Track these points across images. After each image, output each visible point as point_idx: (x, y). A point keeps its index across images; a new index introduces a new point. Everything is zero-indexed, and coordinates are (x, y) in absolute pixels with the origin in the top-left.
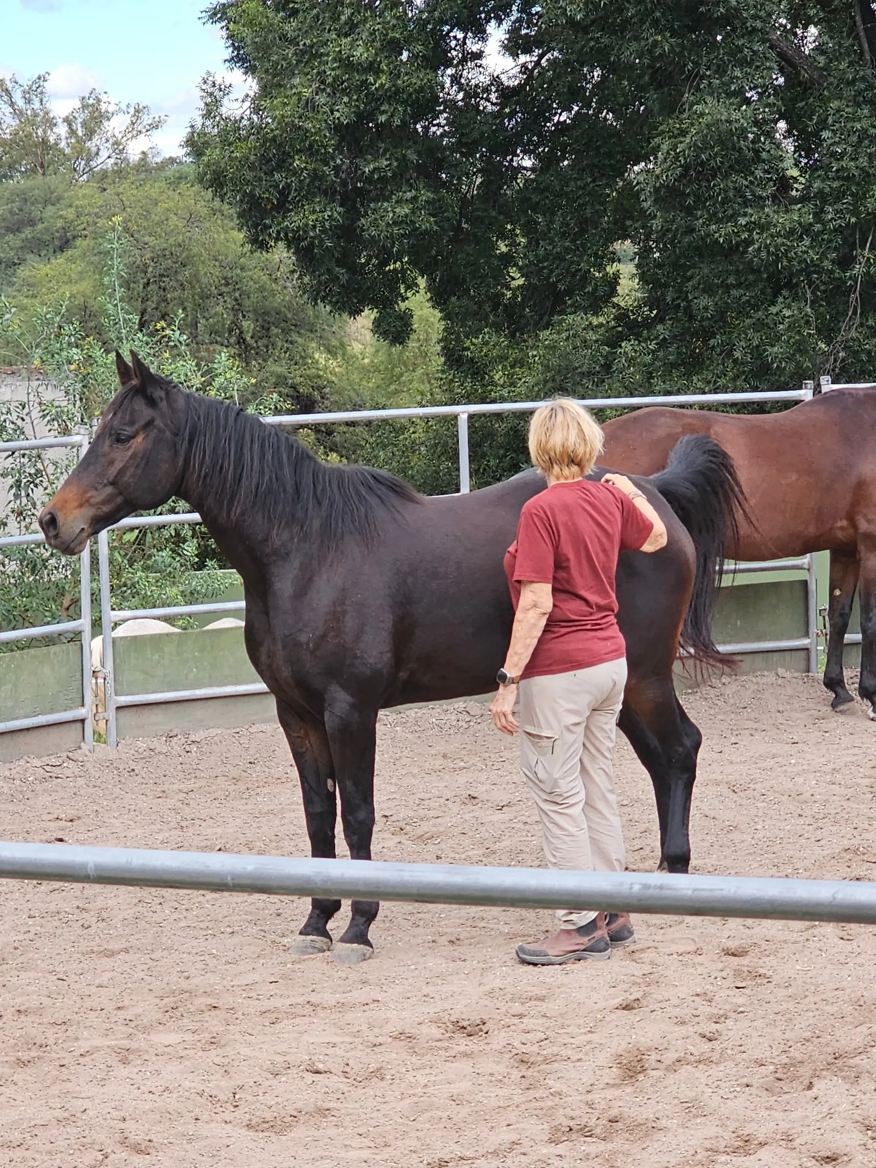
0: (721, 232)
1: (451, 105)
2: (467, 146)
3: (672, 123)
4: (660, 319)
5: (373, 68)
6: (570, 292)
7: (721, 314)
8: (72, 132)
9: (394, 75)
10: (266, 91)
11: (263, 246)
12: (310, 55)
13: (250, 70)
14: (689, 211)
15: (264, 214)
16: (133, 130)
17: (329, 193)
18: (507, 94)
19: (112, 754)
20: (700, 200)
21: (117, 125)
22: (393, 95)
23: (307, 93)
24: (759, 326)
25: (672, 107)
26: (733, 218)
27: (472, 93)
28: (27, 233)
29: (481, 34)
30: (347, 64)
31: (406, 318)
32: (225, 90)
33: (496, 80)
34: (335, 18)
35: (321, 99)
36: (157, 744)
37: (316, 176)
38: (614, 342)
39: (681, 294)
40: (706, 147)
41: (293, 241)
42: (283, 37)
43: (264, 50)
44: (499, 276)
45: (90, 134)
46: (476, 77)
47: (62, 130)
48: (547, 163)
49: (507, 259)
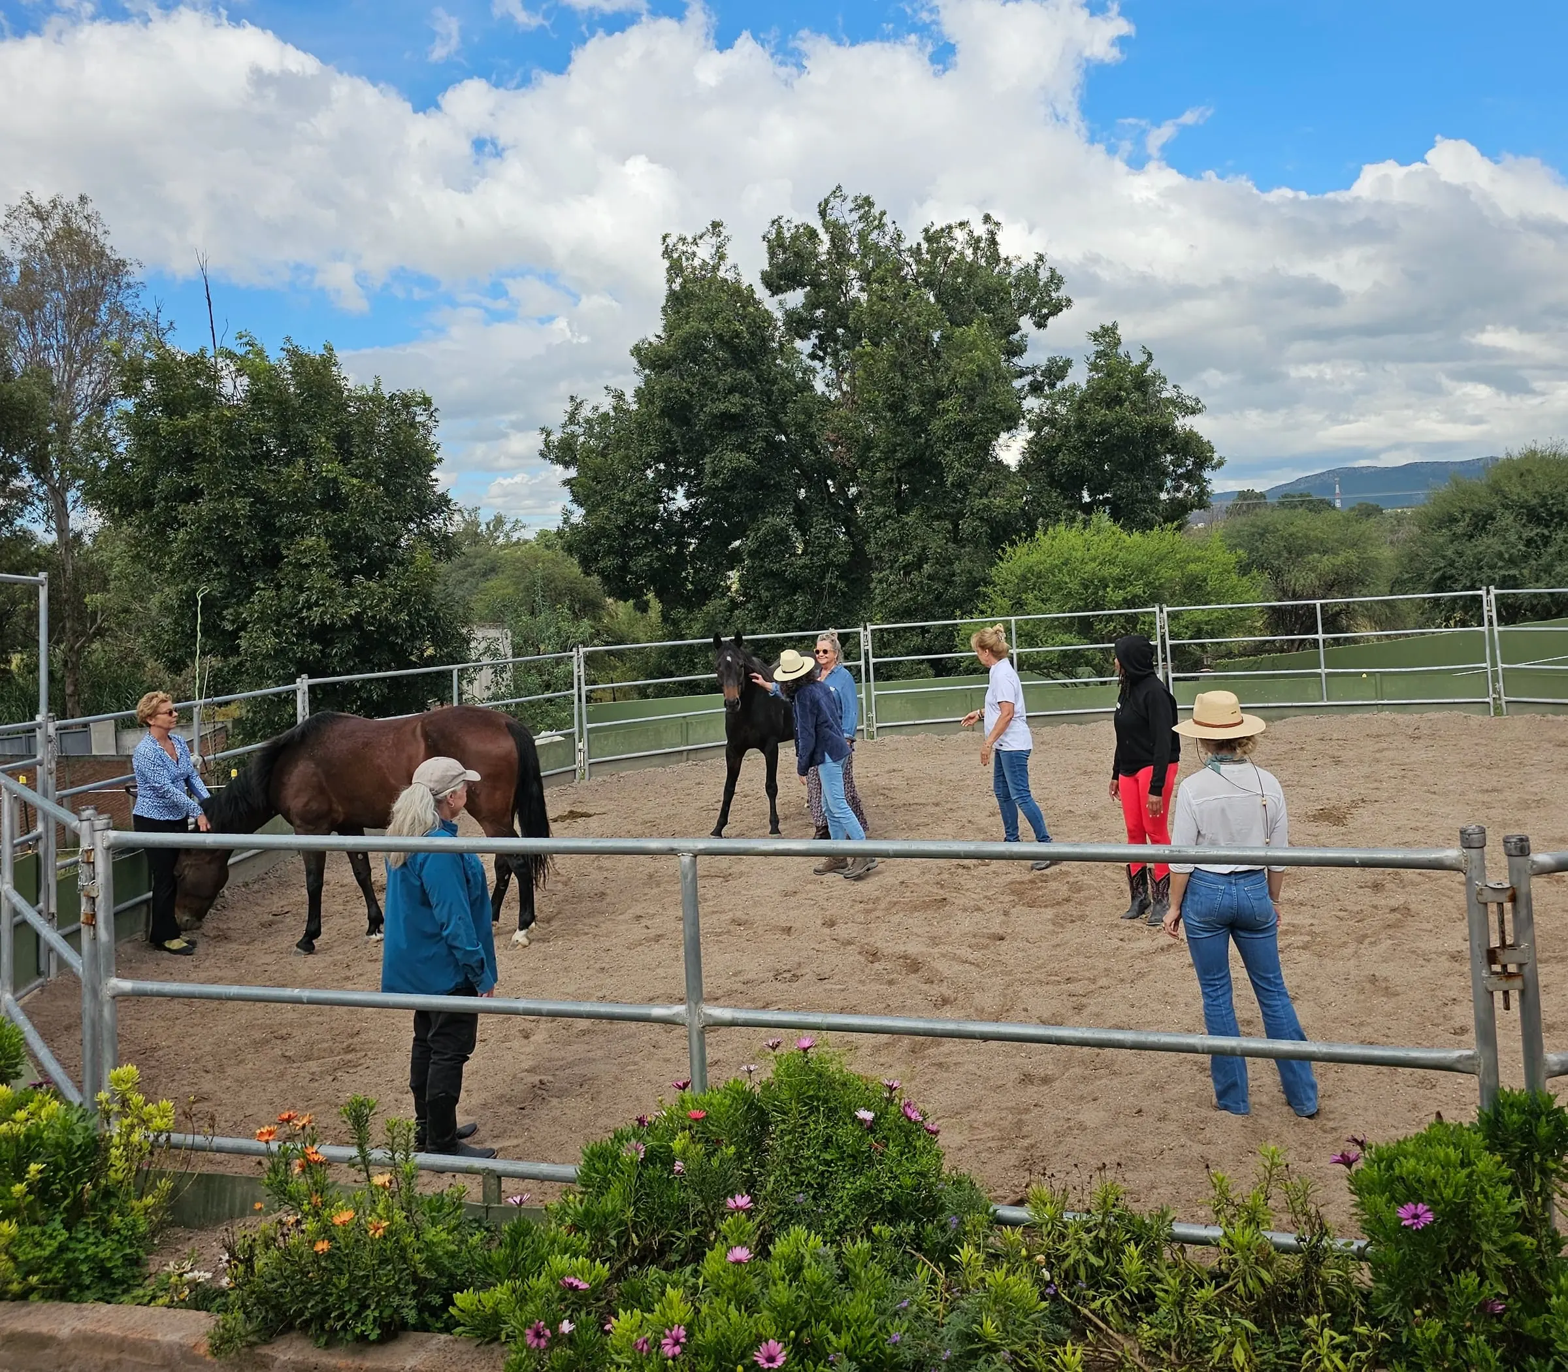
0: (775, 567)
1: (663, 519)
2: (669, 534)
3: (755, 526)
4: (747, 602)
5: (633, 504)
6: (712, 592)
7: (773, 598)
8: (488, 528)
9: (642, 506)
10: (588, 513)
11: (589, 575)
12: (606, 499)
13: (581, 505)
14: (762, 559)
15: (589, 561)
16: (514, 529)
17: (616, 553)
18: (684, 514)
19: (588, 783)
20: (766, 556)
21: (507, 527)
22: (642, 515)
23: (606, 513)
24: (788, 603)
25: (754, 519)
26: (779, 562)
27: (670, 514)
28: (469, 569)
29: (675, 491)
30: (622, 502)
31: (647, 603)
32: (571, 513)
33: (680, 509)
34: (617, 484)
35: (612, 516)
36: (605, 778)
37: (611, 546)
38: (731, 611)
39: (757, 591)
40: (768, 534)
41: (601, 573)
42: (596, 492)
43: (588, 497)
44: (683, 585)
45: (496, 530)
46: (673, 507)
47: (483, 527)
48: (702, 541)
49: (686, 578)
